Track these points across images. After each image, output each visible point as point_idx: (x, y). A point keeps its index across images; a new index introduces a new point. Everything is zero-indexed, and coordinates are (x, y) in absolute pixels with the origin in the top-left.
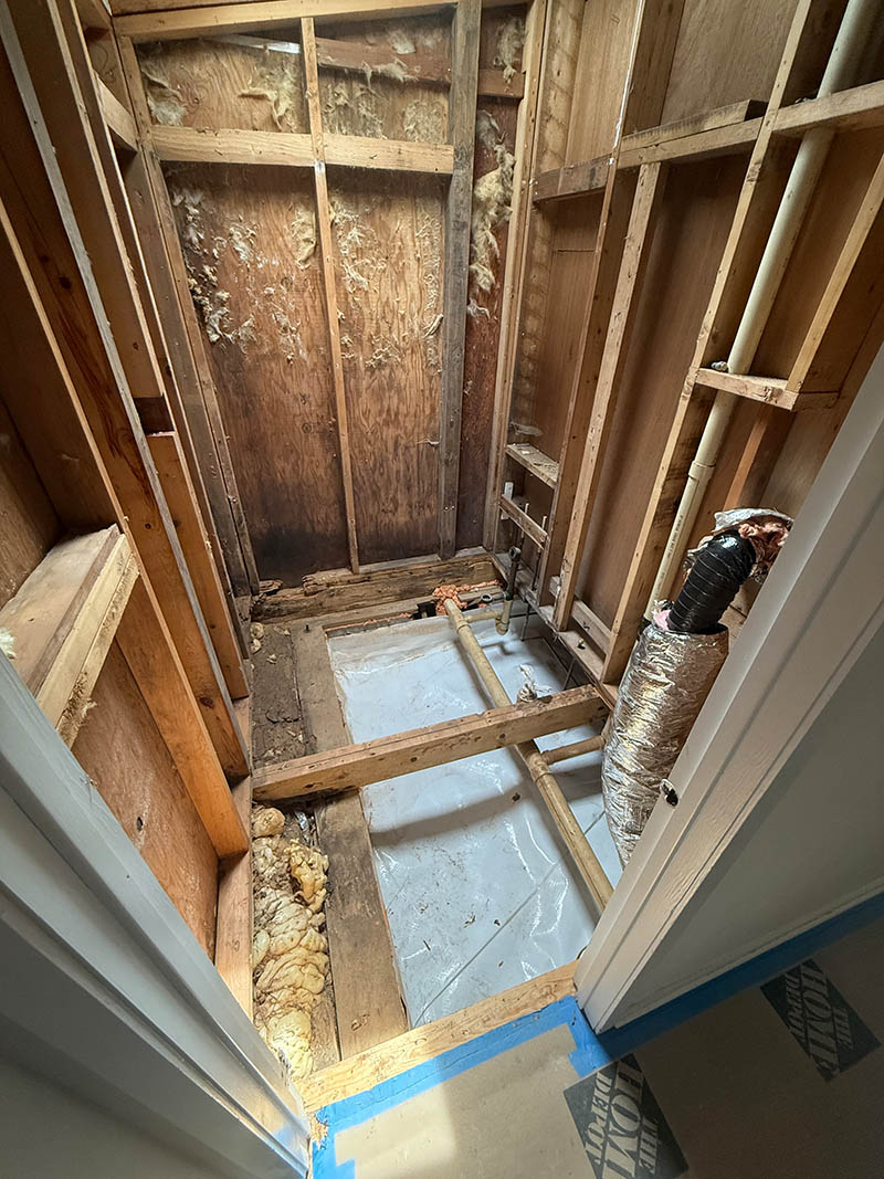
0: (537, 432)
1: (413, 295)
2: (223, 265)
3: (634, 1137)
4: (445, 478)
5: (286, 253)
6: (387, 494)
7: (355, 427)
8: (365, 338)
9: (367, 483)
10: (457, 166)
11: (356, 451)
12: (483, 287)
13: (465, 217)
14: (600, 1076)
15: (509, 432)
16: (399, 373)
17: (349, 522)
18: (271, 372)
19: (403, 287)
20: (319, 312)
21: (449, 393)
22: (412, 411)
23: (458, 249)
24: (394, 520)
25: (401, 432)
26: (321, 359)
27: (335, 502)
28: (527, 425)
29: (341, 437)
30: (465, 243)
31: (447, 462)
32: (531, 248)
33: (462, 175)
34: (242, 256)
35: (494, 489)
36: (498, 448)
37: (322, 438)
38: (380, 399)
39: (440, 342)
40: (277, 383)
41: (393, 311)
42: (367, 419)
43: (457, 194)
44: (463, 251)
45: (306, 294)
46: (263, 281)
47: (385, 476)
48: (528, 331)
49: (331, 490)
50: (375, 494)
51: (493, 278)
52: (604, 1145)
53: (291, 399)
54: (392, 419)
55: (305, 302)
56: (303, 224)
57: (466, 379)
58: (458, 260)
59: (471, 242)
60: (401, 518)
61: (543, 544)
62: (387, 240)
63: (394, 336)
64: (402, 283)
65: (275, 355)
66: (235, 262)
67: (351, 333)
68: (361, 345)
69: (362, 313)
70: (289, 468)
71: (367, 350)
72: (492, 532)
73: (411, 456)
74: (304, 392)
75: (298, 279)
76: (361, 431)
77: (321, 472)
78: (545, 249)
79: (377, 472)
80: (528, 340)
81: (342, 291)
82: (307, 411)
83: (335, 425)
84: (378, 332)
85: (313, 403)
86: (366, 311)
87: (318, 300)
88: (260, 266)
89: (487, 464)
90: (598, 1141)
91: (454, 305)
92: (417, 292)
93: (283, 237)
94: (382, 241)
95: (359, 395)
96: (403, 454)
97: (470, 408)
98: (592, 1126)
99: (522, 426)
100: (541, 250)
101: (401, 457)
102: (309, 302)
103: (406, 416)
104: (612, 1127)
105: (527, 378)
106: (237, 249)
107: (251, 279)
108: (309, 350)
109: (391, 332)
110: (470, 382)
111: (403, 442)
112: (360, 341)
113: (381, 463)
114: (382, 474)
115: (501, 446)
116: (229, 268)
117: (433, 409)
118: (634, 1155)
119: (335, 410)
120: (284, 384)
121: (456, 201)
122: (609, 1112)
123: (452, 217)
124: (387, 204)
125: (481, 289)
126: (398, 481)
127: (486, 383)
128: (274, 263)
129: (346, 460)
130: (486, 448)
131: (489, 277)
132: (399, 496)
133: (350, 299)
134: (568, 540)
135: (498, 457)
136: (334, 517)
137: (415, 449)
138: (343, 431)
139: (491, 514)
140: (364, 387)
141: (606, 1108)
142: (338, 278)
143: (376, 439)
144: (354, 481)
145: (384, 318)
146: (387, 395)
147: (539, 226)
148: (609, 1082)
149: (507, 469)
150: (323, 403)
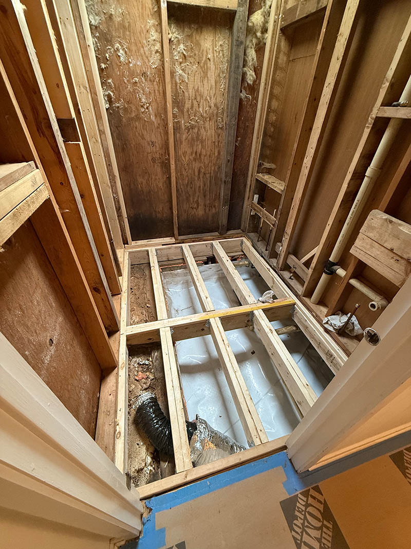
0: (273, 166)
1: (211, 86)
2: (111, 63)
3: (319, 530)
4: (224, 191)
5: (145, 58)
6: (194, 199)
7: (179, 161)
8: (185, 110)
9: (184, 193)
10: (240, 5)
11: (179, 175)
12: (249, 82)
13: (242, 37)
14: (300, 495)
15: (258, 166)
16: (202, 131)
17: (174, 212)
18: (136, 128)
19: (206, 81)
20: (162, 94)
21: (228, 143)
22: (208, 153)
23: (237, 57)
24: (197, 213)
25: (202, 165)
26: (162, 122)
27: (167, 202)
28: (268, 163)
29: (171, 165)
30: (241, 54)
31: (225, 182)
32: (277, 58)
33: (242, 11)
34: (122, 58)
35: (249, 198)
36: (252, 176)
37: (162, 166)
38: (192, 146)
39: (225, 114)
40: (139, 134)
41: (200, 95)
42: (185, 157)
43: (238, 23)
44: (240, 59)
45: (155, 83)
46: (132, 74)
47: (193, 189)
48: (272, 108)
49: (166, 196)
50: (188, 199)
51: (255, 76)
52: (302, 533)
53: (146, 143)
54: (198, 157)
55: (154, 88)
56: (154, 40)
57: (237, 137)
58: (237, 64)
59: (244, 55)
60: (200, 212)
61: (273, 225)
62: (199, 52)
63: (201, 109)
64: (206, 78)
65: (138, 118)
66: (118, 62)
67: (178, 107)
68: (183, 114)
69: (184, 96)
70: (144, 182)
71: (186, 117)
72: (246, 222)
73: (207, 178)
74: (153, 140)
75: (151, 74)
76: (182, 164)
77: (161, 185)
78: (285, 59)
79: (189, 187)
80: (272, 114)
81: (174, 82)
82: (154, 150)
83: (169, 160)
84: (192, 107)
85: (157, 146)
86: (186, 94)
87: (161, 87)
88: (131, 65)
89: (245, 185)
90: (299, 531)
91: (234, 92)
92: (214, 84)
93: (143, 48)
94: (197, 52)
95: (181, 143)
96: (203, 177)
97: (239, 154)
98: (295, 522)
99: (266, 164)
100: (283, 59)
101: (202, 179)
102: (156, 87)
103: (205, 156)
104: (306, 524)
105: (270, 136)
106: (119, 54)
107: (126, 73)
108: (156, 116)
109: (199, 107)
110: (239, 139)
111: (203, 171)
112: (182, 112)
113: (191, 182)
114: (191, 188)
115: (253, 175)
116: (115, 66)
117: (219, 153)
118: (319, 540)
119: (168, 151)
120: (143, 135)
121: (238, 27)
122: (305, 515)
123: (235, 37)
124: (200, 29)
125: (248, 83)
126: (199, 192)
127: (248, 139)
128: (138, 63)
129: (173, 179)
130: (245, 175)
131: (252, 76)
132: (200, 200)
133: (178, 87)
134: (288, 221)
135: (251, 180)
136: (166, 210)
137: (209, 175)
138: (172, 162)
139: (246, 212)
140: (184, 139)
141: (303, 513)
142: (173, 73)
143: (189, 168)
144: (177, 191)
145: (195, 99)
146: (196, 143)
147: (283, 44)
148: (305, 499)
149: (256, 187)
150: (162, 146)
